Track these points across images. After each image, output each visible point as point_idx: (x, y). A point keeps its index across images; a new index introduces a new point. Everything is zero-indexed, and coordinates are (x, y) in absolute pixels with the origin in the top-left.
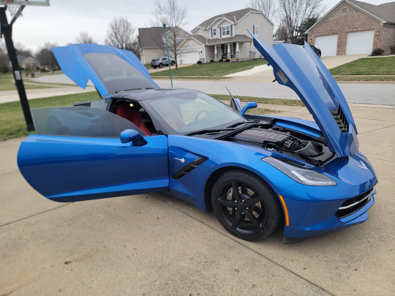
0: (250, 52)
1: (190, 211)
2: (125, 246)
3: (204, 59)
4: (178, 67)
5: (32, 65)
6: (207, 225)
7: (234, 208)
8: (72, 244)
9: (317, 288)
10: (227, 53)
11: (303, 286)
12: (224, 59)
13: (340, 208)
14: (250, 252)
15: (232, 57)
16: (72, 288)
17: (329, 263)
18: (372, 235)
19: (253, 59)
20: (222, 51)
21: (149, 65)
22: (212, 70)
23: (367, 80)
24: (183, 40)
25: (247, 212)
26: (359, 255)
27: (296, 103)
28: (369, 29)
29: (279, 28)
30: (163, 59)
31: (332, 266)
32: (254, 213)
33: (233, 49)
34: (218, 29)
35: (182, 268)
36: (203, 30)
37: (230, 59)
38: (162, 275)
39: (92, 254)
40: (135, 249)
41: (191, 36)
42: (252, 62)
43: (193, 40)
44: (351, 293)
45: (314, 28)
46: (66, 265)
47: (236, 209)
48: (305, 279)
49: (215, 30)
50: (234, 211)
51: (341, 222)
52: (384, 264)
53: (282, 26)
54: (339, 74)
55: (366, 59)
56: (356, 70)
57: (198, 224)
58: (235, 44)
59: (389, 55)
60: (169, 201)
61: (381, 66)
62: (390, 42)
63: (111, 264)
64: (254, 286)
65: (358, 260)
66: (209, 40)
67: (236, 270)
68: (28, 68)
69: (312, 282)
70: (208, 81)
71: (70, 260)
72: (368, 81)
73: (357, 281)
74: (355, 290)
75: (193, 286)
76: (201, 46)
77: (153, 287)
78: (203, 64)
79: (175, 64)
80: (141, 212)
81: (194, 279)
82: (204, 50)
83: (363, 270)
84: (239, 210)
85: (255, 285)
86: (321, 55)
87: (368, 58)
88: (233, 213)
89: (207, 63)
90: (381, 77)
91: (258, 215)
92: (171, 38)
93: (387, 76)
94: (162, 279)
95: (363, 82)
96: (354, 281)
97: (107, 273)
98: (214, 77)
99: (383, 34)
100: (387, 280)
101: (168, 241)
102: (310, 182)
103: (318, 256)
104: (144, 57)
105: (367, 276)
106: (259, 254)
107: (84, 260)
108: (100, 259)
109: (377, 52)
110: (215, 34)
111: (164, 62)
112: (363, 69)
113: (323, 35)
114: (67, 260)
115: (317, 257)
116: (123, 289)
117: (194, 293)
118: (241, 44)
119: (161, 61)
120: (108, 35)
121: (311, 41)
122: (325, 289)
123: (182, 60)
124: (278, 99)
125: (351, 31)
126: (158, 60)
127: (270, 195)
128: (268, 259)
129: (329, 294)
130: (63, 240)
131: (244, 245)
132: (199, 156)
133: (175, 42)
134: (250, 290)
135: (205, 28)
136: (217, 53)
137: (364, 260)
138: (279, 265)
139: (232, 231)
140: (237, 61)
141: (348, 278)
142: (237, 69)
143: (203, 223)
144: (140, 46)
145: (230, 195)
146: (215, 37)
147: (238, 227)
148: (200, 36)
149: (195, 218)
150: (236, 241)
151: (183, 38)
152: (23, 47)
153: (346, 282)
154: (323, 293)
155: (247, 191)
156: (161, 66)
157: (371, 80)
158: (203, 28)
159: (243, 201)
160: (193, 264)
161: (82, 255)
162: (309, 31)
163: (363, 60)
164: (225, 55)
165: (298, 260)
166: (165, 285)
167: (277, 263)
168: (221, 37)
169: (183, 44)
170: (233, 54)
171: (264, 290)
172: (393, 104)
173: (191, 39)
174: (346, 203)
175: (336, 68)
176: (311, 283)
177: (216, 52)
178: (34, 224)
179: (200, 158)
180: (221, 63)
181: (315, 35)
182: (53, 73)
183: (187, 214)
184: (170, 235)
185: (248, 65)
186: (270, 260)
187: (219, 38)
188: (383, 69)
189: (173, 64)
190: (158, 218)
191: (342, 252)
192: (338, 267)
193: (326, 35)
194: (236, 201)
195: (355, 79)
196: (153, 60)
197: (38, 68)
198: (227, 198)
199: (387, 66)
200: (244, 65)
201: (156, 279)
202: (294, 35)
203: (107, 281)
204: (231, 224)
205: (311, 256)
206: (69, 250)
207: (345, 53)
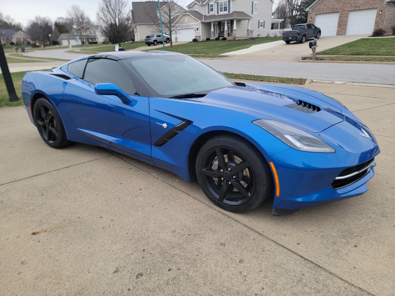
0: (247, 30)
1: (176, 183)
2: (101, 217)
3: (199, 36)
4: (173, 44)
5: (22, 40)
6: (193, 197)
7: (220, 178)
8: (42, 214)
9: (312, 265)
10: (223, 31)
11: (296, 262)
12: (221, 38)
13: (337, 178)
14: (239, 225)
15: (229, 35)
16: (36, 260)
17: (326, 239)
18: (373, 210)
19: (251, 38)
20: (219, 28)
21: (144, 42)
22: (208, 48)
23: (366, 60)
24: (179, 16)
25: (234, 181)
26: (359, 230)
27: (293, 81)
28: (372, 8)
29: (279, 7)
30: (158, 36)
31: (329, 241)
32: (242, 182)
33: (230, 27)
34: (215, 5)
35: (162, 240)
36: (199, 5)
37: (226, 38)
38: (139, 248)
39: (64, 225)
40: (112, 221)
41: (186, 12)
42: (249, 41)
43: (188, 17)
44: (350, 271)
45: (315, 5)
46: (33, 236)
47: (222, 179)
48: (298, 255)
49: (212, 6)
50: (220, 181)
51: (338, 193)
52: (387, 241)
53: (282, 4)
54: (338, 54)
55: (366, 39)
56: (356, 50)
57: (184, 196)
58: (232, 22)
59: (390, 36)
60: (154, 173)
61: (382, 47)
62: (392, 23)
63: (83, 236)
64: (241, 261)
65: (358, 235)
66: (205, 16)
67: (222, 244)
68: (18, 43)
69: (306, 257)
70: (203, 59)
71: (39, 231)
72: (368, 61)
73: (357, 258)
74: (355, 268)
75: (173, 260)
76: (198, 23)
77: (128, 260)
78: (199, 41)
79: (170, 42)
80: (122, 183)
81: (174, 252)
82: (200, 27)
83: (364, 246)
84: (226, 180)
85: (243, 261)
86: (320, 35)
87: (369, 39)
88: (218, 184)
89: (202, 41)
90: (381, 57)
91: (247, 185)
92: (166, 13)
93: (388, 56)
94: (139, 252)
95: (363, 63)
96: (353, 258)
97: (78, 245)
98: (210, 55)
99: (385, 13)
100: (391, 257)
101: (149, 212)
102: (306, 148)
103: (314, 231)
104: (138, 34)
105: (369, 253)
106: (248, 227)
107: (53, 231)
108: (72, 230)
109: (378, 33)
110: (212, 10)
111: (159, 39)
112: (363, 50)
113: (324, 13)
114: (35, 231)
115: (312, 231)
116: (94, 262)
117: (174, 267)
118: (239, 21)
119: (155, 38)
120: (100, 8)
121: (311, 19)
122: (320, 266)
123: (177, 38)
124: (274, 77)
125: (353, 9)
126: (153, 36)
127: (258, 159)
128: (258, 233)
129: (326, 271)
130: (33, 210)
131: (232, 218)
132: (183, 120)
133: (170, 17)
134: (236, 265)
135: (202, 3)
136: (214, 31)
137: (364, 236)
138: (270, 240)
139: (219, 204)
140: (234, 40)
141: (347, 254)
142: (234, 48)
143: (189, 195)
144: (134, 21)
145: (216, 163)
146: (211, 13)
147: (226, 199)
148: (197, 11)
149: (180, 190)
150: (223, 214)
151: (179, 14)
152: (13, 20)
153: (345, 259)
154: (319, 270)
155: (234, 158)
156: (156, 43)
157: (371, 61)
158: (200, 3)
159: (229, 169)
160: (175, 237)
161: (53, 225)
162: (310, 8)
163: (363, 41)
164: (221, 33)
165: (291, 235)
166: (142, 259)
167: (267, 238)
168: (218, 13)
169: (179, 21)
170: (230, 32)
171: (252, 265)
172: (393, 83)
173: (187, 15)
174: (344, 173)
175: (335, 48)
176: (305, 259)
177: (212, 30)
178: (3, 193)
179: (184, 122)
180: (217, 41)
181: (316, 13)
182: (44, 48)
183: (172, 186)
184: (153, 206)
185: (245, 44)
186: (260, 234)
187: (216, 14)
188: (383, 50)
189: (168, 41)
190: (140, 189)
191: (340, 227)
192: (335, 242)
193: (327, 13)
194: (222, 171)
195: (355, 60)
196: (148, 37)
197: (29, 43)
198: (213, 167)
199: (388, 47)
200: (241, 44)
201: (132, 252)
202: (294, 15)
203: (77, 254)
204: (218, 197)
205: (306, 230)
206: (38, 220)
207: (345, 33)
